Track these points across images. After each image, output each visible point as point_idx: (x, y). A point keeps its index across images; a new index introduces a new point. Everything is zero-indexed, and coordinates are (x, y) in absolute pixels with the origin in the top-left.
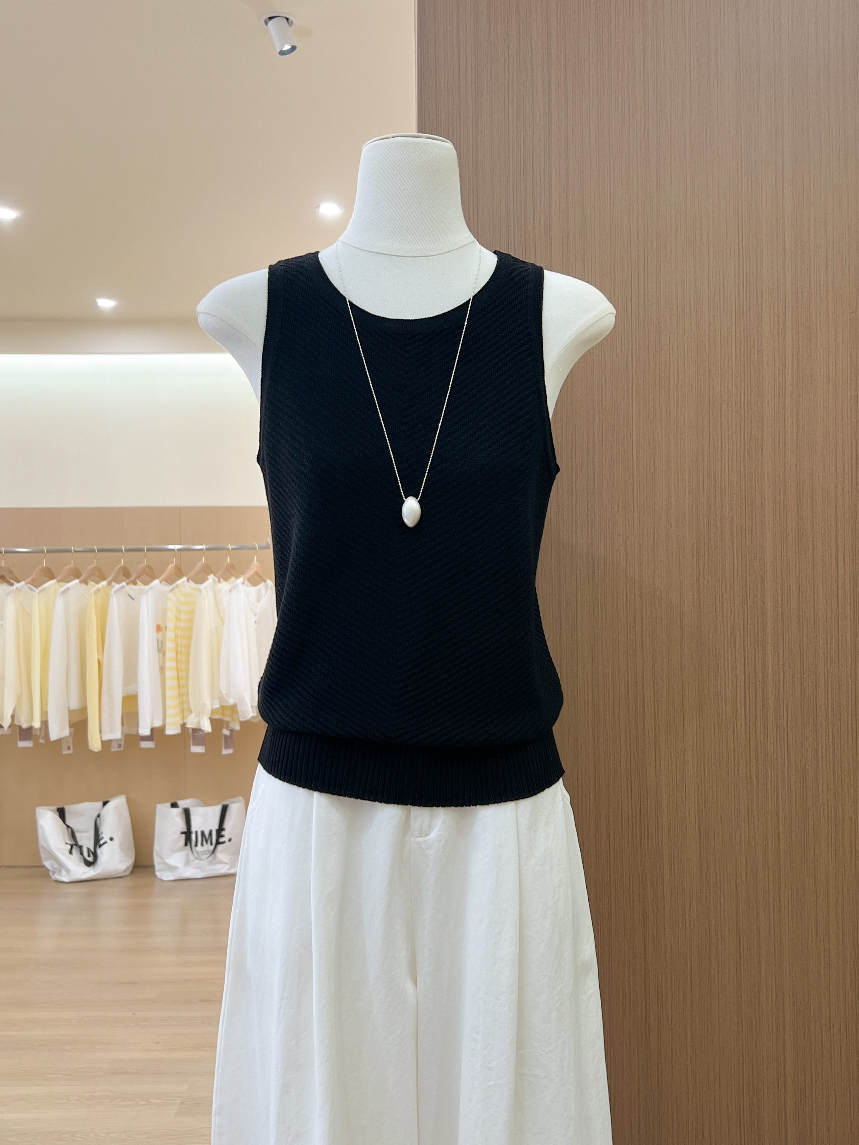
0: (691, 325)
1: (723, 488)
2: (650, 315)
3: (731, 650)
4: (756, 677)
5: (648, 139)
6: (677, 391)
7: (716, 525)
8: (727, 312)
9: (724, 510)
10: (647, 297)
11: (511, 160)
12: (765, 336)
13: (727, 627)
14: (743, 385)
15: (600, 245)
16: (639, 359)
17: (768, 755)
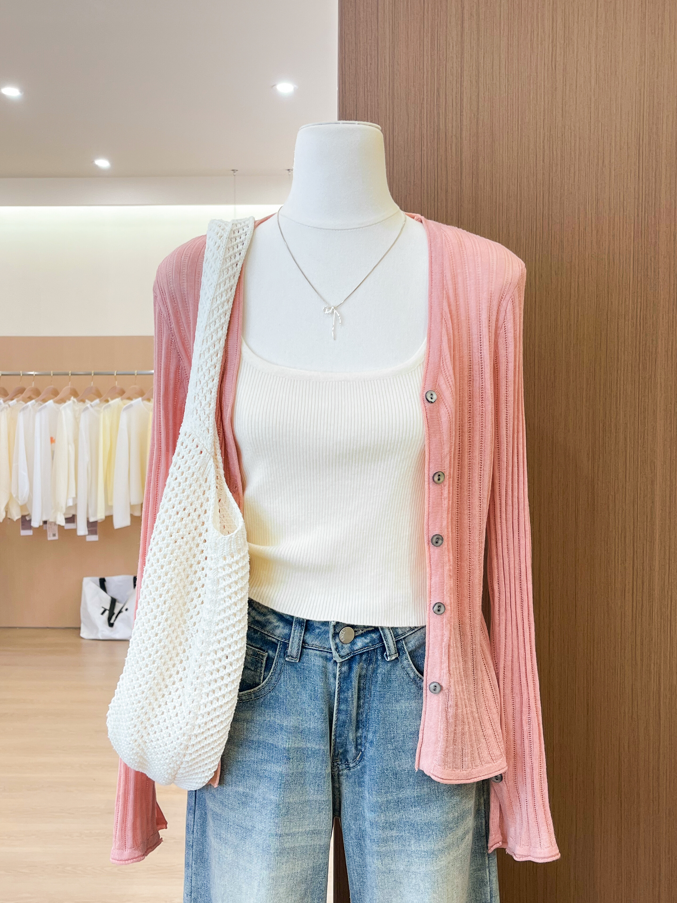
0: (592, 243)
1: (618, 397)
2: (553, 235)
3: (621, 545)
4: (643, 570)
5: (555, 66)
6: (578, 305)
7: (611, 430)
8: (626, 232)
9: (618, 417)
10: (550, 217)
11: (425, 87)
12: (662, 255)
13: (618, 524)
14: (639, 300)
15: (507, 168)
16: (541, 276)
17: (652, 640)
